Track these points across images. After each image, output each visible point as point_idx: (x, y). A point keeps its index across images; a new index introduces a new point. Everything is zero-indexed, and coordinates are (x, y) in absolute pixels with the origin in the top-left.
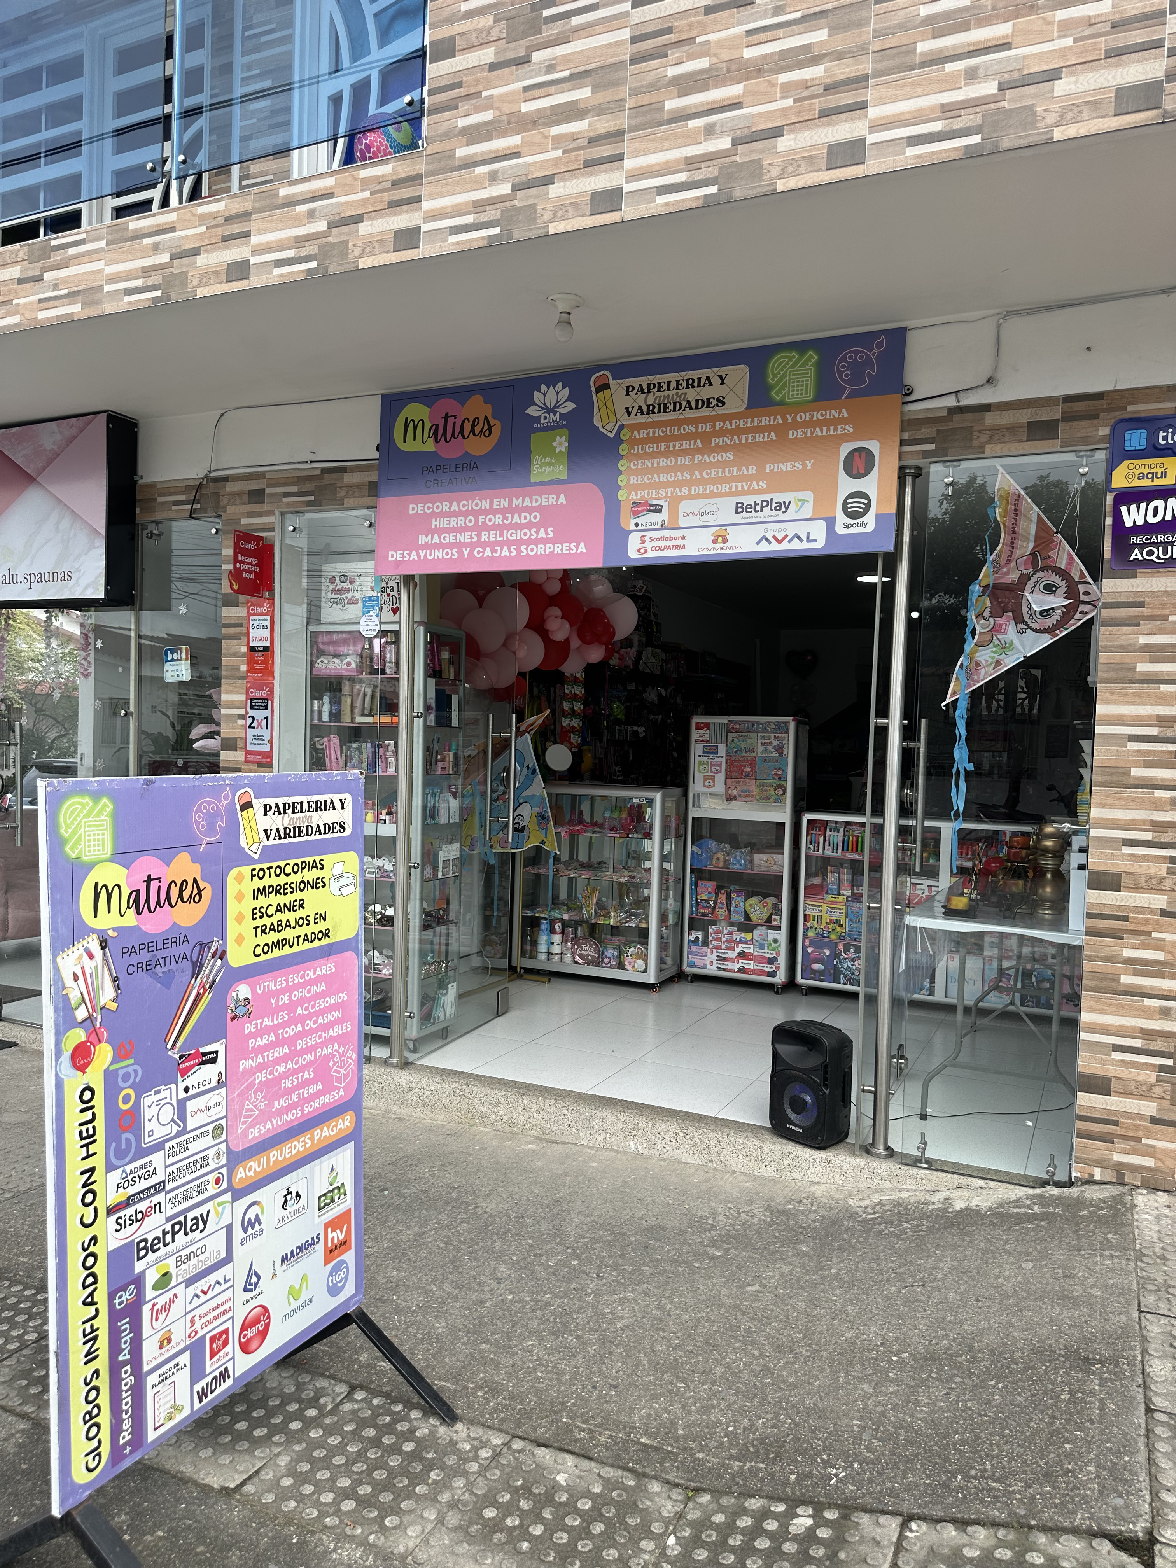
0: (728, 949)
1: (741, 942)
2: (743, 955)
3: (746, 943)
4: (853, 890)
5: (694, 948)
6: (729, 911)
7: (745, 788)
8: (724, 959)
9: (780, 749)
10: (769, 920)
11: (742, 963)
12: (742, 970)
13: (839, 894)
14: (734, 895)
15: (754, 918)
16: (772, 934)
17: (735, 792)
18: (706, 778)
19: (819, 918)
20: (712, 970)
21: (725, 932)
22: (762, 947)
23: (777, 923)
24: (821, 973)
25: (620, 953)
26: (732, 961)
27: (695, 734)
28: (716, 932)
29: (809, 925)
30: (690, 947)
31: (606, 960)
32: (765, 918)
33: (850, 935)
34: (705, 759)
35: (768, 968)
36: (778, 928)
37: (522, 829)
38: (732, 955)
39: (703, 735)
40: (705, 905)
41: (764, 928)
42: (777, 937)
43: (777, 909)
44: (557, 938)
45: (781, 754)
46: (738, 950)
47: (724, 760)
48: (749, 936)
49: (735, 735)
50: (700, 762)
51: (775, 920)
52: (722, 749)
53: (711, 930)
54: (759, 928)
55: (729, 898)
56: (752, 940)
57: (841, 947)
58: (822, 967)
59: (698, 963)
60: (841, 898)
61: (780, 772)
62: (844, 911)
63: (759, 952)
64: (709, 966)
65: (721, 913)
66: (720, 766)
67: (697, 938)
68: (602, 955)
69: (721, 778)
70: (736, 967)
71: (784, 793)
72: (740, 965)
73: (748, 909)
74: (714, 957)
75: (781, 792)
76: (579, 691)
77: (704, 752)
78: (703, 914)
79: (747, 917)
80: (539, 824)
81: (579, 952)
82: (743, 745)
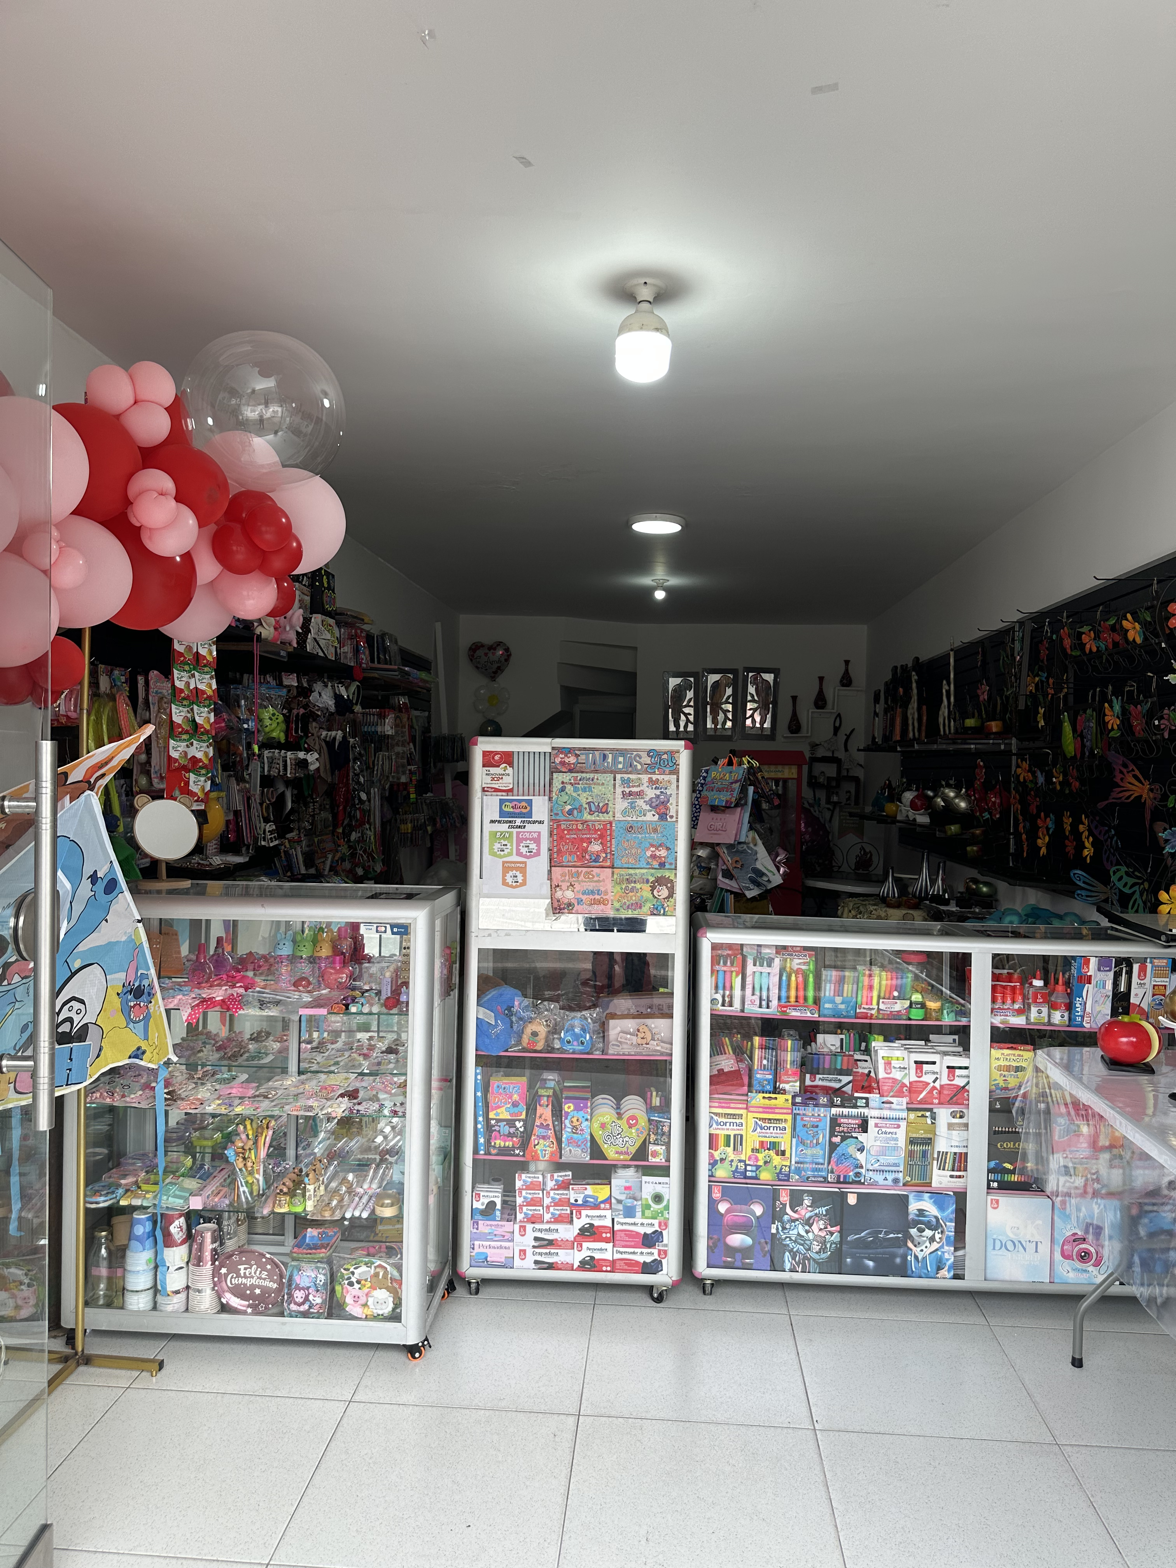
0: (558, 1220)
1: (586, 1205)
2: (589, 1233)
3: (596, 1207)
4: (802, 1081)
5: (484, 1226)
6: (559, 1141)
7: (590, 886)
8: (551, 1243)
9: (661, 807)
10: (641, 1153)
11: (590, 1249)
12: (590, 1264)
13: (776, 1090)
14: (568, 1107)
15: (610, 1152)
16: (650, 1185)
17: (569, 895)
18: (506, 868)
19: (737, 1142)
20: (525, 1268)
21: (550, 1184)
22: (629, 1212)
23: (659, 1160)
24: (745, 1251)
25: (333, 1278)
26: (569, 1245)
27: (480, 776)
28: (529, 1187)
29: (717, 1155)
30: (476, 1223)
31: (299, 1296)
32: (633, 1150)
33: (798, 1171)
34: (504, 827)
35: (644, 1256)
36: (664, 1171)
37: (82, 1034)
38: (568, 1232)
39: (499, 778)
40: (505, 1130)
41: (631, 1172)
42: (660, 1189)
43: (658, 1131)
44: (176, 1256)
45: (663, 816)
46: (578, 1223)
47: (544, 830)
48: (601, 1192)
49: (567, 777)
50: (493, 834)
51: (655, 1154)
52: (540, 807)
53: (519, 1184)
54: (621, 1172)
55: (558, 1113)
56: (608, 1200)
57: (785, 1198)
58: (749, 1241)
59: (496, 1255)
60: (781, 1098)
61: (663, 853)
62: (788, 1126)
63: (622, 1224)
64: (517, 1262)
65: (543, 1148)
66: (537, 841)
67: (492, 1204)
68: (287, 1286)
69: (539, 866)
70: (576, 1257)
71: (671, 894)
72: (584, 1254)
73: (599, 1134)
74: (528, 1241)
75: (665, 893)
76: (206, 683)
77: (502, 813)
78: (503, 1151)
79: (596, 1151)
80: (126, 1011)
81: (232, 1281)
82: (583, 798)
